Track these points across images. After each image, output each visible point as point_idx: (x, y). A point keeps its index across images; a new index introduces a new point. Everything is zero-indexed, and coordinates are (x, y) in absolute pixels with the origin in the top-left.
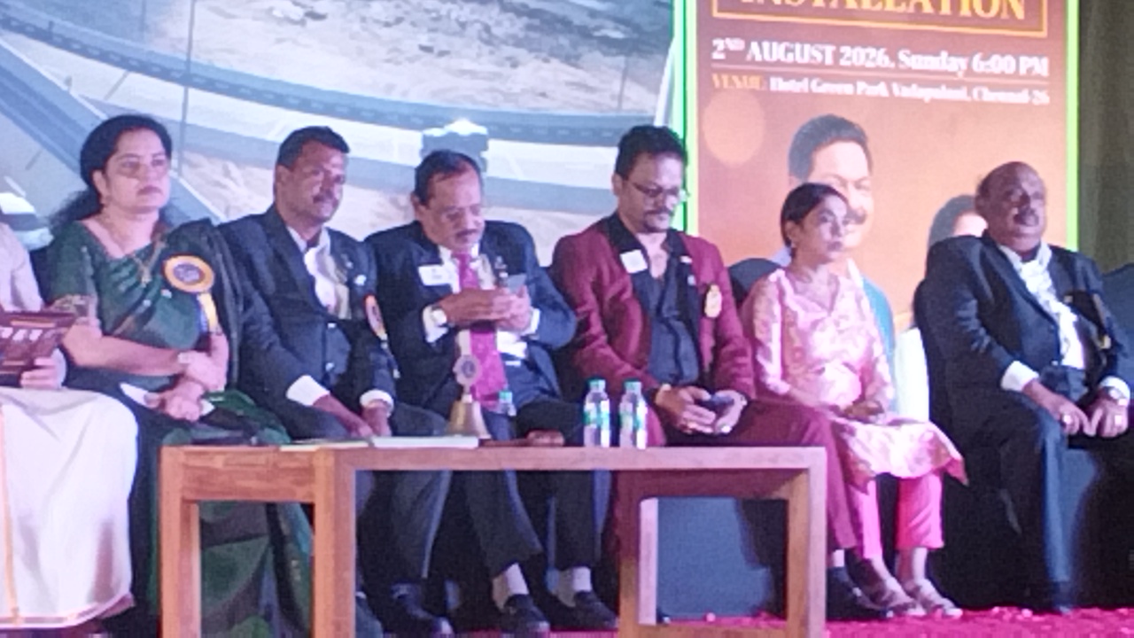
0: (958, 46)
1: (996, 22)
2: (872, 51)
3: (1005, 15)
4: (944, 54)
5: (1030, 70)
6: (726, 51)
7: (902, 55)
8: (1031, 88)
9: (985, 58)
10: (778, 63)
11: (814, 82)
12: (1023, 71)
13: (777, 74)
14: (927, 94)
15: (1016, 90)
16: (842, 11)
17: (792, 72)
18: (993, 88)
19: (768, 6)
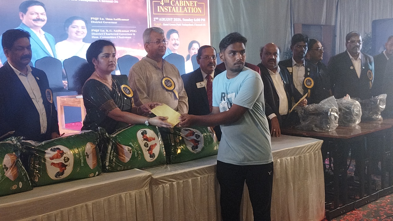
0: (192, 17)
1: (197, 13)
2: (178, 19)
3: (198, 12)
4: (189, 19)
5: (202, 21)
6: (156, 19)
7: (183, 19)
8: (203, 24)
9: (196, 19)
10: (164, 21)
11: (170, 24)
13: (164, 23)
14: (187, 25)
15: (201, 24)
16: (173, 13)
17: (166, 22)
18: (197, 24)
19: (162, 12)
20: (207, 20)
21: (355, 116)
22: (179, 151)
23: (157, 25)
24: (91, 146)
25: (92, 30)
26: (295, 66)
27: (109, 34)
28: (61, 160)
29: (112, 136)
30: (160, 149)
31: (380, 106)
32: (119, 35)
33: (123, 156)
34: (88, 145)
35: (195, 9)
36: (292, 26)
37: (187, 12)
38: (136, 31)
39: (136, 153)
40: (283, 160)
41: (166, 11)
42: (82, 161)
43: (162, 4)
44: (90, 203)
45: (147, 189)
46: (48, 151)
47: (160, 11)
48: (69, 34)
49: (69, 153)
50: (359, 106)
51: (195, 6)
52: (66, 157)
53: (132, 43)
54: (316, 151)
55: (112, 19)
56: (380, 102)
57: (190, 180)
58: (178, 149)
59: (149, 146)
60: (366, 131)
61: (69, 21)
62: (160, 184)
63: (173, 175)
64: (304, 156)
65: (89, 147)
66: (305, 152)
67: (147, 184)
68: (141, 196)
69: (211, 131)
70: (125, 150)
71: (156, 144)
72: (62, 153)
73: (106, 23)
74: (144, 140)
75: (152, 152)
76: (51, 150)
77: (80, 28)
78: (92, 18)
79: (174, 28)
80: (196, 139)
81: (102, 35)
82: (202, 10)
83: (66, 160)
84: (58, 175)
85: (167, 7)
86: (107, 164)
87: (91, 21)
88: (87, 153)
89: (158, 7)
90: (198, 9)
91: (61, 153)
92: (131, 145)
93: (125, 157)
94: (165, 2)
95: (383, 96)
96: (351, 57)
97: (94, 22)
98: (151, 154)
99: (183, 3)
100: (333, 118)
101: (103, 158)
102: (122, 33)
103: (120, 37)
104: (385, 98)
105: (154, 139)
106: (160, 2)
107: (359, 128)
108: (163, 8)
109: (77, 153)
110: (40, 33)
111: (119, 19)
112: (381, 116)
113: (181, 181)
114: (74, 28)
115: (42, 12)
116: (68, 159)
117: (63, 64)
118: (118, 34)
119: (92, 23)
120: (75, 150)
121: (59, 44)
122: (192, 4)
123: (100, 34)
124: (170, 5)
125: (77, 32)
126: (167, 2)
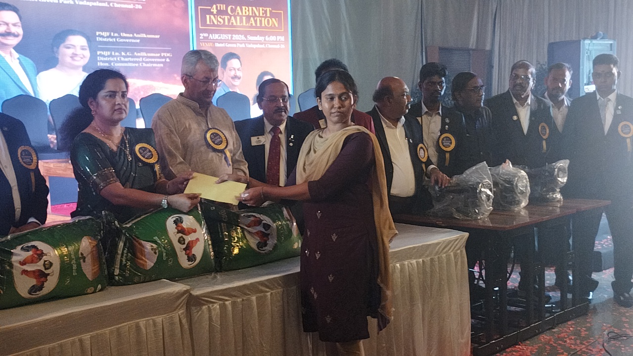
0: (262, 34)
1: (271, 28)
2: (240, 35)
3: (273, 26)
4: (258, 36)
5: (280, 39)
6: (203, 37)
7: (248, 36)
8: (280, 44)
9: (269, 37)
10: (217, 39)
11: (226, 44)
12: (278, 40)
13: (217, 42)
14: (254, 46)
15: (277, 44)
16: (232, 26)
17: (220, 42)
18: (271, 44)
19: (214, 25)
20: (286, 39)
21: (519, 195)
22: (236, 251)
23: (205, 47)
24: (90, 243)
25: (98, 53)
26: (425, 116)
27: (126, 59)
28: (38, 266)
29: (124, 226)
30: (205, 247)
31: (558, 179)
32: (143, 62)
33: (144, 258)
34: (85, 240)
35: (268, 20)
36: (424, 50)
37: (254, 25)
38: (171, 56)
39: (164, 254)
40: (404, 264)
41: (220, 22)
42: (75, 267)
43: (213, 12)
44: (86, 337)
45: (182, 313)
46: (17, 250)
47: (210, 22)
48: (60, 57)
49: (52, 254)
50: (526, 179)
51: (268, 15)
52: (46, 261)
53: (164, 75)
54: (457, 250)
55: (131, 35)
56: (558, 171)
57: (254, 298)
58: (234, 247)
59: (186, 243)
60: (536, 218)
61: (61, 37)
62: (205, 305)
63: (226, 289)
64: (439, 258)
65: (86, 244)
66: (441, 252)
67: (181, 305)
68: (172, 324)
69: (289, 218)
70: (147, 248)
71: (198, 240)
72: (41, 254)
73: (122, 40)
74: (179, 232)
75: (191, 252)
76: (22, 248)
77: (78, 48)
78: (97, 33)
79: (233, 52)
80: (263, 230)
81: (114, 61)
82: (279, 22)
83: (47, 266)
84: (33, 290)
85: (222, 17)
86: (117, 272)
87: (97, 38)
88: (82, 254)
89: (208, 16)
90: (272, 20)
91: (37, 254)
92: (156, 241)
93: (147, 261)
94: (219, 9)
95: (563, 164)
96: (515, 101)
97: (101, 39)
98: (190, 255)
99: (248, 11)
100: (484, 197)
101: (111, 262)
102: (148, 57)
103: (144, 64)
104: (567, 165)
105: (195, 231)
106: (210, 8)
107: (525, 213)
108: (215, 17)
109: (65, 253)
110: (11, 56)
111: (144, 36)
112: (560, 195)
113: (239, 300)
114: (69, 48)
115: (14, 22)
116: (51, 264)
117: (48, 107)
118: (141, 59)
119: (98, 40)
120: (62, 249)
121: (44, 75)
122: (263, 12)
123: (112, 59)
124: (227, 14)
125: (74, 56)
126: (222, 9)
